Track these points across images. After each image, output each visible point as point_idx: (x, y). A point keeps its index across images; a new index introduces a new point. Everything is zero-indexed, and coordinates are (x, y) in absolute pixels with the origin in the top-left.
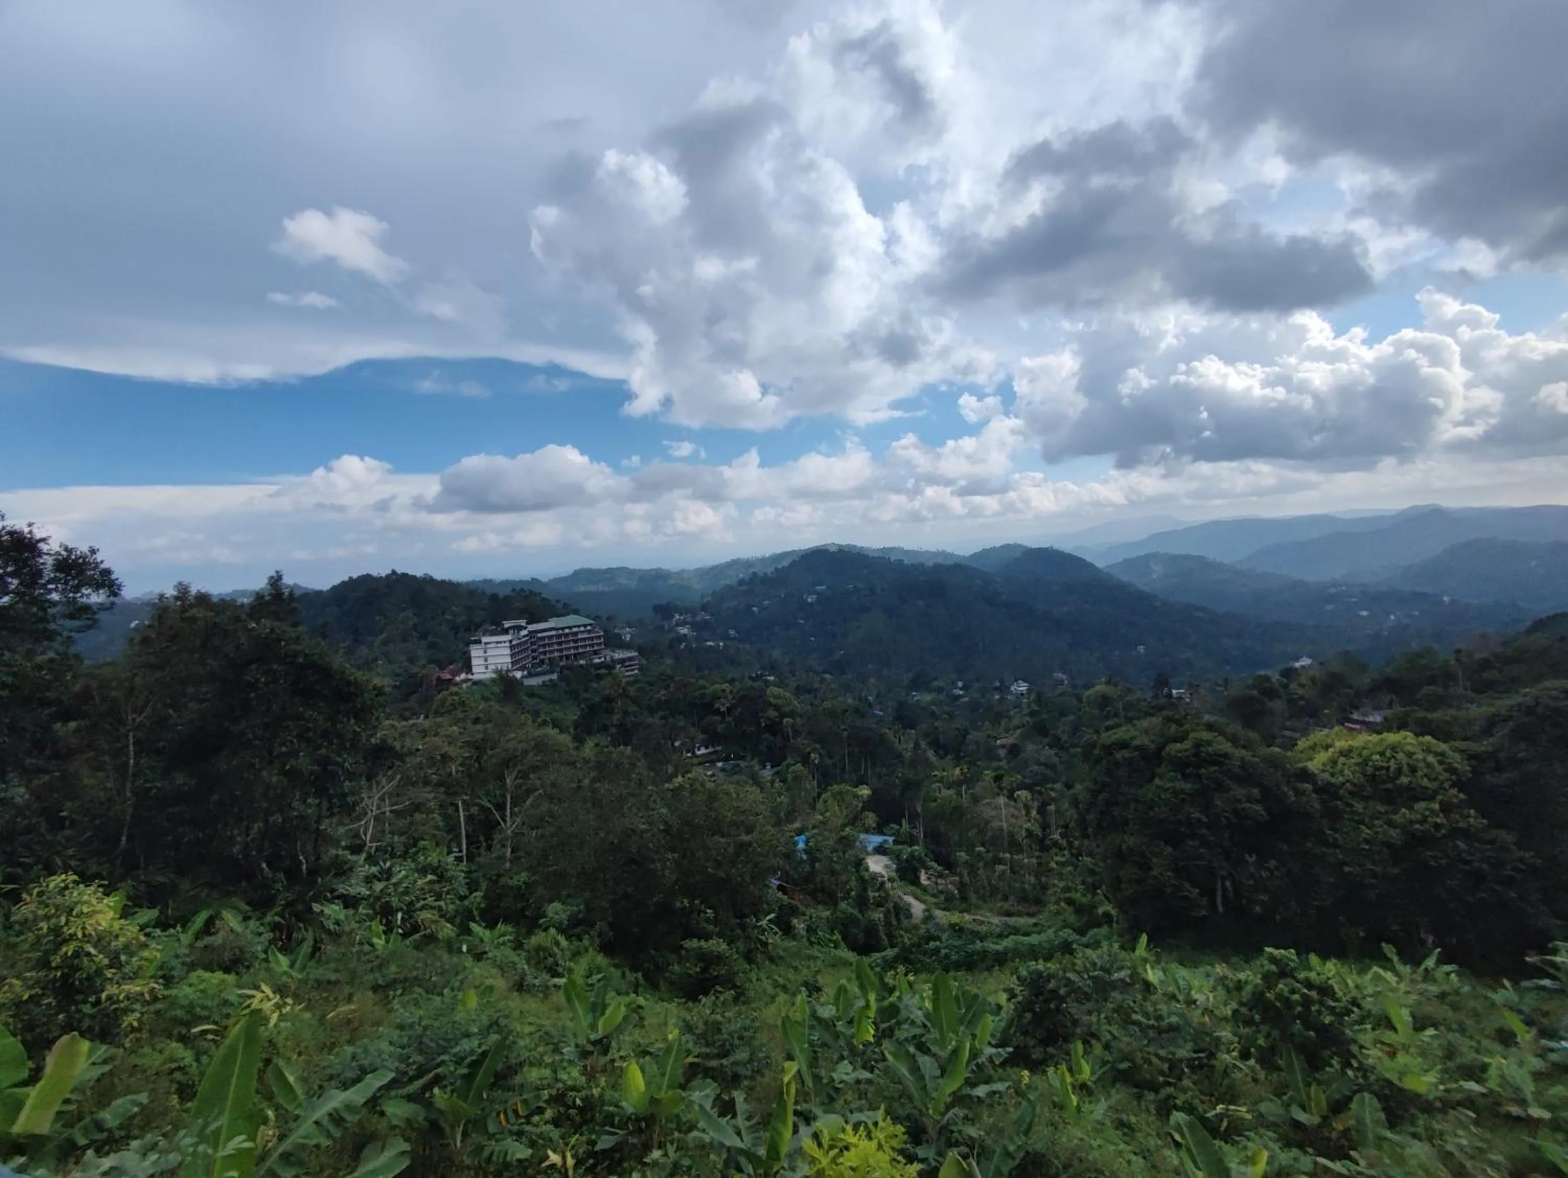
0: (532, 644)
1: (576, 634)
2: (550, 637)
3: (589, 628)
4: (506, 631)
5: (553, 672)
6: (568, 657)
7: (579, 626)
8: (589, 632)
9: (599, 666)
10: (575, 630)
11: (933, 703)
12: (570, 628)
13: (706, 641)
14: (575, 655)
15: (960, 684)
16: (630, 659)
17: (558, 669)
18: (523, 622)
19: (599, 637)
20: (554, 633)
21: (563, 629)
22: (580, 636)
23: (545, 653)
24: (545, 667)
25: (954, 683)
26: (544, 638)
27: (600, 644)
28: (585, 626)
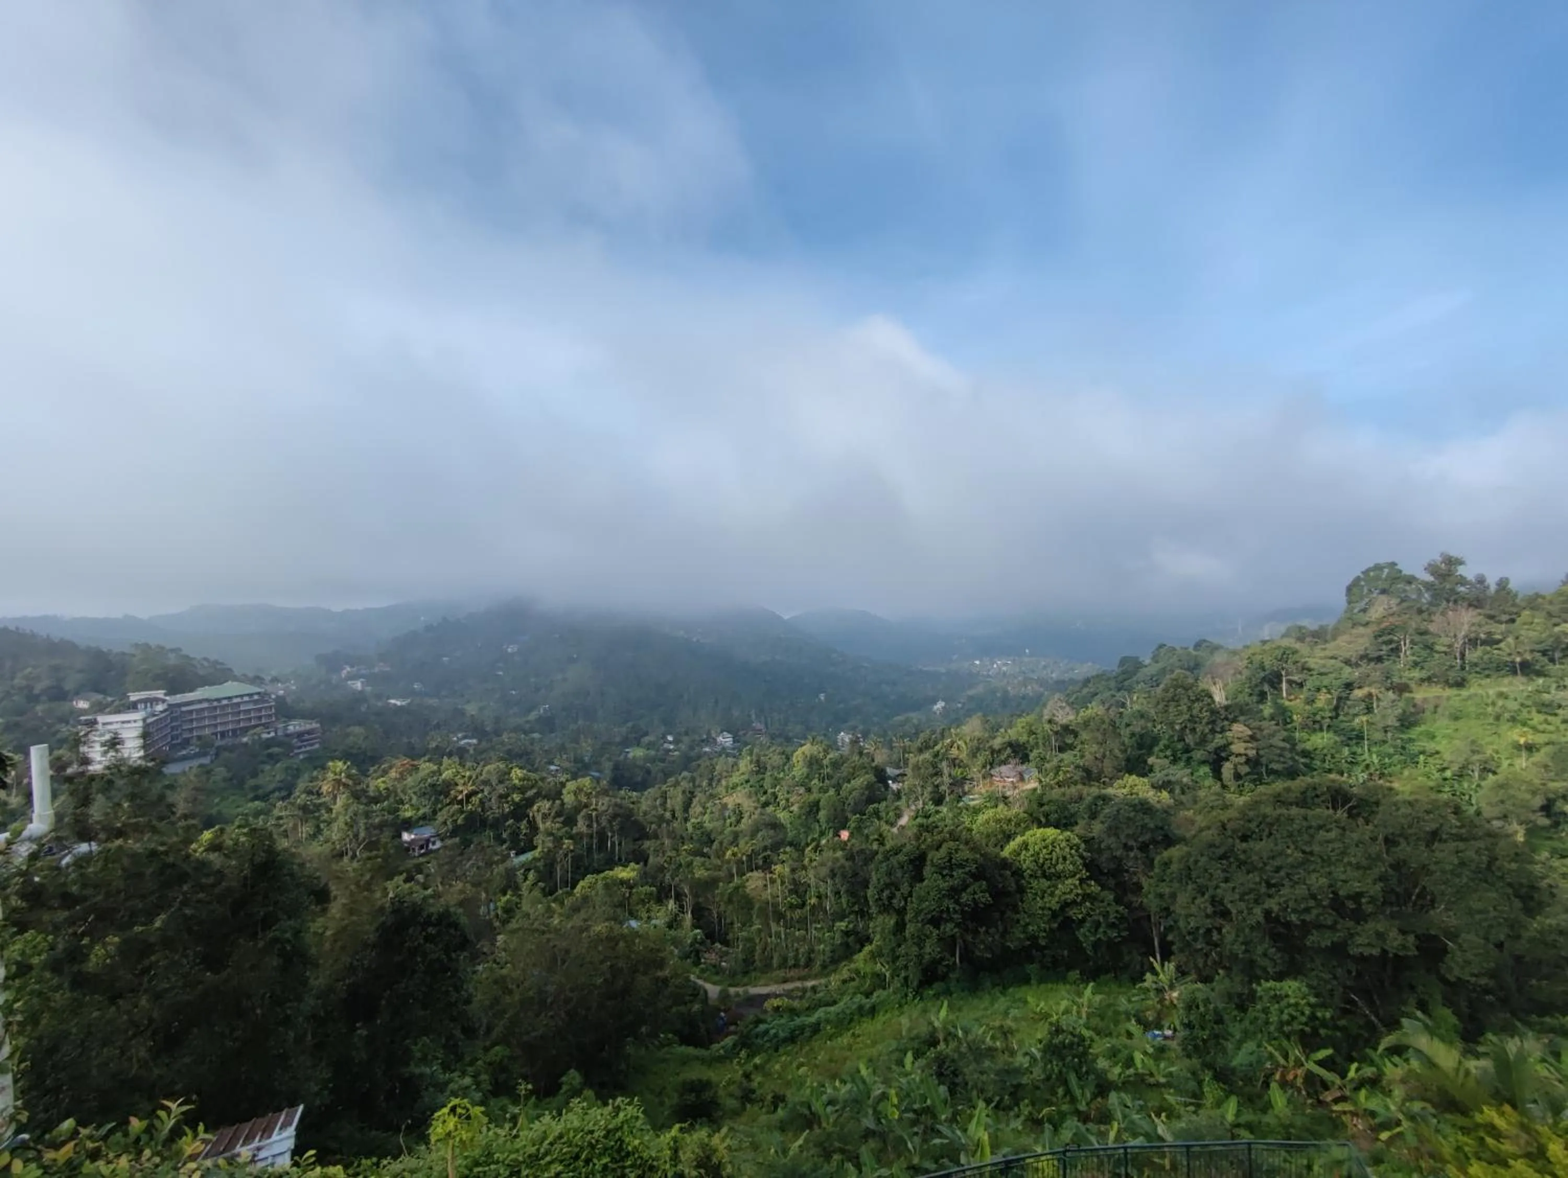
0: (172, 720)
1: (238, 704)
2: (198, 711)
3: (256, 697)
4: (134, 706)
5: (205, 755)
6: (223, 734)
7: (241, 696)
8: (256, 702)
9: (269, 744)
10: (235, 701)
11: (647, 759)
12: (229, 698)
13: (389, 698)
14: (234, 731)
15: (670, 738)
16: (309, 732)
17: (213, 751)
18: (160, 694)
19: (271, 707)
20: (205, 705)
21: (218, 700)
22: (242, 708)
23: (191, 730)
24: (193, 749)
25: (664, 737)
26: (191, 712)
27: (270, 716)
28: (250, 695)
